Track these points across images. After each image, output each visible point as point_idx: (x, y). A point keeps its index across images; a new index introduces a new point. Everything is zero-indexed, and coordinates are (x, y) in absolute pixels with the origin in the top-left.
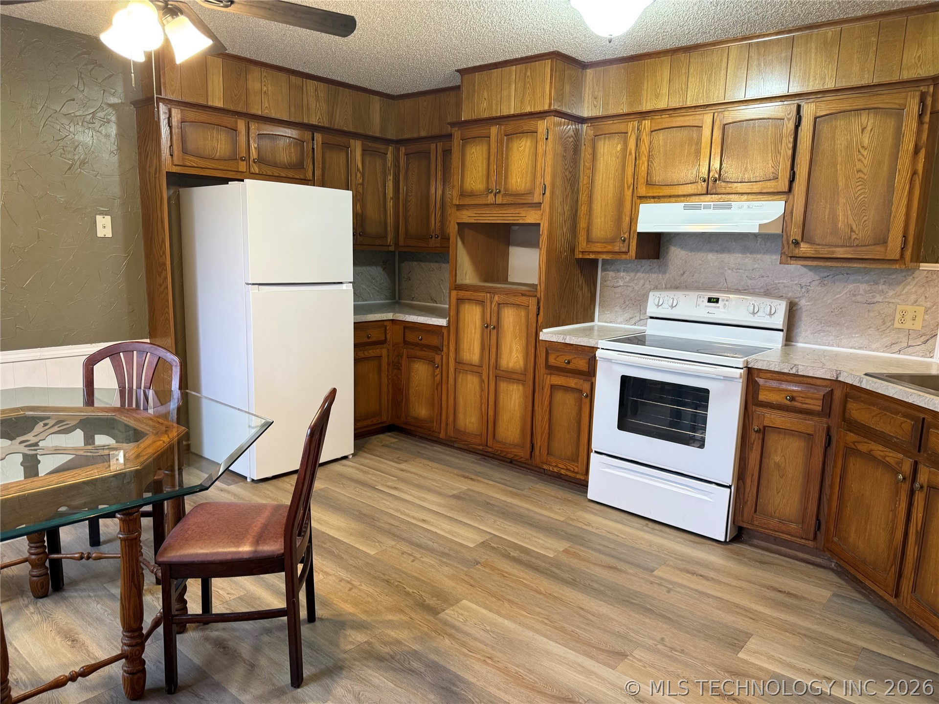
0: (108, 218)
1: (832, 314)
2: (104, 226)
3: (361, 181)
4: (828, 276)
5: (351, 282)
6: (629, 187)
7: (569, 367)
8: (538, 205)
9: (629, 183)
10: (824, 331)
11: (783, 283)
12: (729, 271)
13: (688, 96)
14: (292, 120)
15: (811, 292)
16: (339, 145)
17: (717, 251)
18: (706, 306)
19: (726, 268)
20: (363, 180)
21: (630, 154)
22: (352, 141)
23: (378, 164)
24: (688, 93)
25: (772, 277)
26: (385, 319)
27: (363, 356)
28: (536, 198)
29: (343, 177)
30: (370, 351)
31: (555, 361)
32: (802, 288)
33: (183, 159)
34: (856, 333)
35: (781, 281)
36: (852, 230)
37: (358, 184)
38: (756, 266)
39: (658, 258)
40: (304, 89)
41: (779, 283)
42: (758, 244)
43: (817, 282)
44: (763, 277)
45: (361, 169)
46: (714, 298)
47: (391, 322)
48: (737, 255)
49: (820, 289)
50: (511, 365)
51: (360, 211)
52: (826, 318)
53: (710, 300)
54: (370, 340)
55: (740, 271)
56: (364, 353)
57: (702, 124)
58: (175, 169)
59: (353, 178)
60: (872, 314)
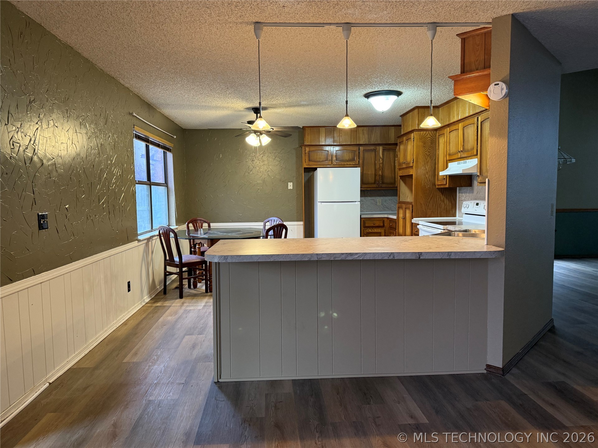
0: (292, 183)
2: (290, 186)
3: (382, 162)
5: (359, 201)
8: (412, 167)
9: (445, 155)
14: (352, 143)
16: (371, 150)
18: (476, 207)
20: (383, 162)
22: (378, 147)
23: (391, 154)
26: (383, 217)
27: (371, 231)
28: (411, 165)
29: (373, 161)
30: (375, 230)
33: (309, 163)
37: (380, 163)
39: (471, 186)
40: (358, 132)
45: (382, 157)
46: (478, 203)
47: (387, 219)
51: (381, 174)
54: (374, 225)
56: (371, 230)
57: (459, 128)
58: (306, 166)
59: (378, 161)
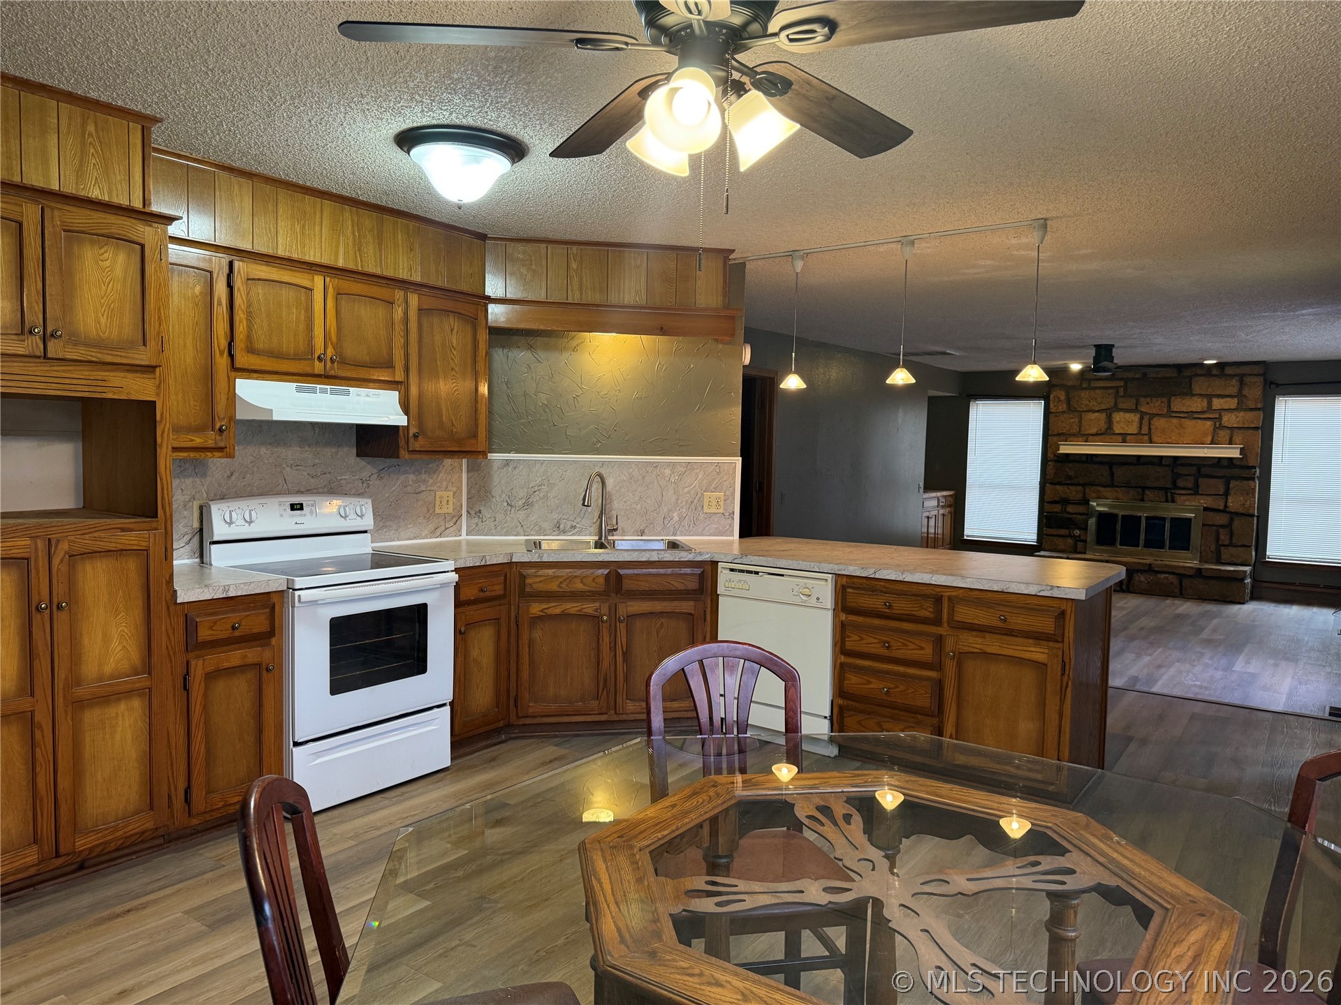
1: (391, 507)
4: (384, 469)
6: (221, 353)
7: (237, 633)
9: (222, 348)
10: (386, 527)
11: (345, 479)
12: (288, 469)
13: (279, 244)
15: (371, 487)
17: (270, 444)
18: (290, 516)
19: (284, 466)
21: (220, 304)
24: (279, 239)
25: (334, 473)
28: (152, 358)
31: (210, 632)
32: (363, 483)
34: (410, 524)
35: (343, 477)
36: (453, 424)
38: (317, 461)
41: (341, 480)
42: (316, 434)
43: (375, 476)
44: (325, 473)
46: (296, 504)
48: (295, 448)
49: (378, 482)
50: (108, 669)
52: (386, 513)
53: (293, 507)
55: (300, 468)
57: (314, 286)
60: (419, 504)
